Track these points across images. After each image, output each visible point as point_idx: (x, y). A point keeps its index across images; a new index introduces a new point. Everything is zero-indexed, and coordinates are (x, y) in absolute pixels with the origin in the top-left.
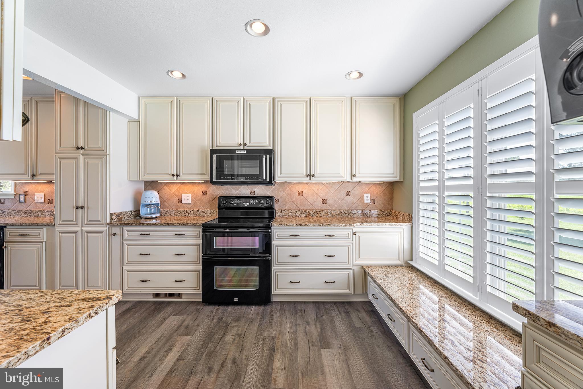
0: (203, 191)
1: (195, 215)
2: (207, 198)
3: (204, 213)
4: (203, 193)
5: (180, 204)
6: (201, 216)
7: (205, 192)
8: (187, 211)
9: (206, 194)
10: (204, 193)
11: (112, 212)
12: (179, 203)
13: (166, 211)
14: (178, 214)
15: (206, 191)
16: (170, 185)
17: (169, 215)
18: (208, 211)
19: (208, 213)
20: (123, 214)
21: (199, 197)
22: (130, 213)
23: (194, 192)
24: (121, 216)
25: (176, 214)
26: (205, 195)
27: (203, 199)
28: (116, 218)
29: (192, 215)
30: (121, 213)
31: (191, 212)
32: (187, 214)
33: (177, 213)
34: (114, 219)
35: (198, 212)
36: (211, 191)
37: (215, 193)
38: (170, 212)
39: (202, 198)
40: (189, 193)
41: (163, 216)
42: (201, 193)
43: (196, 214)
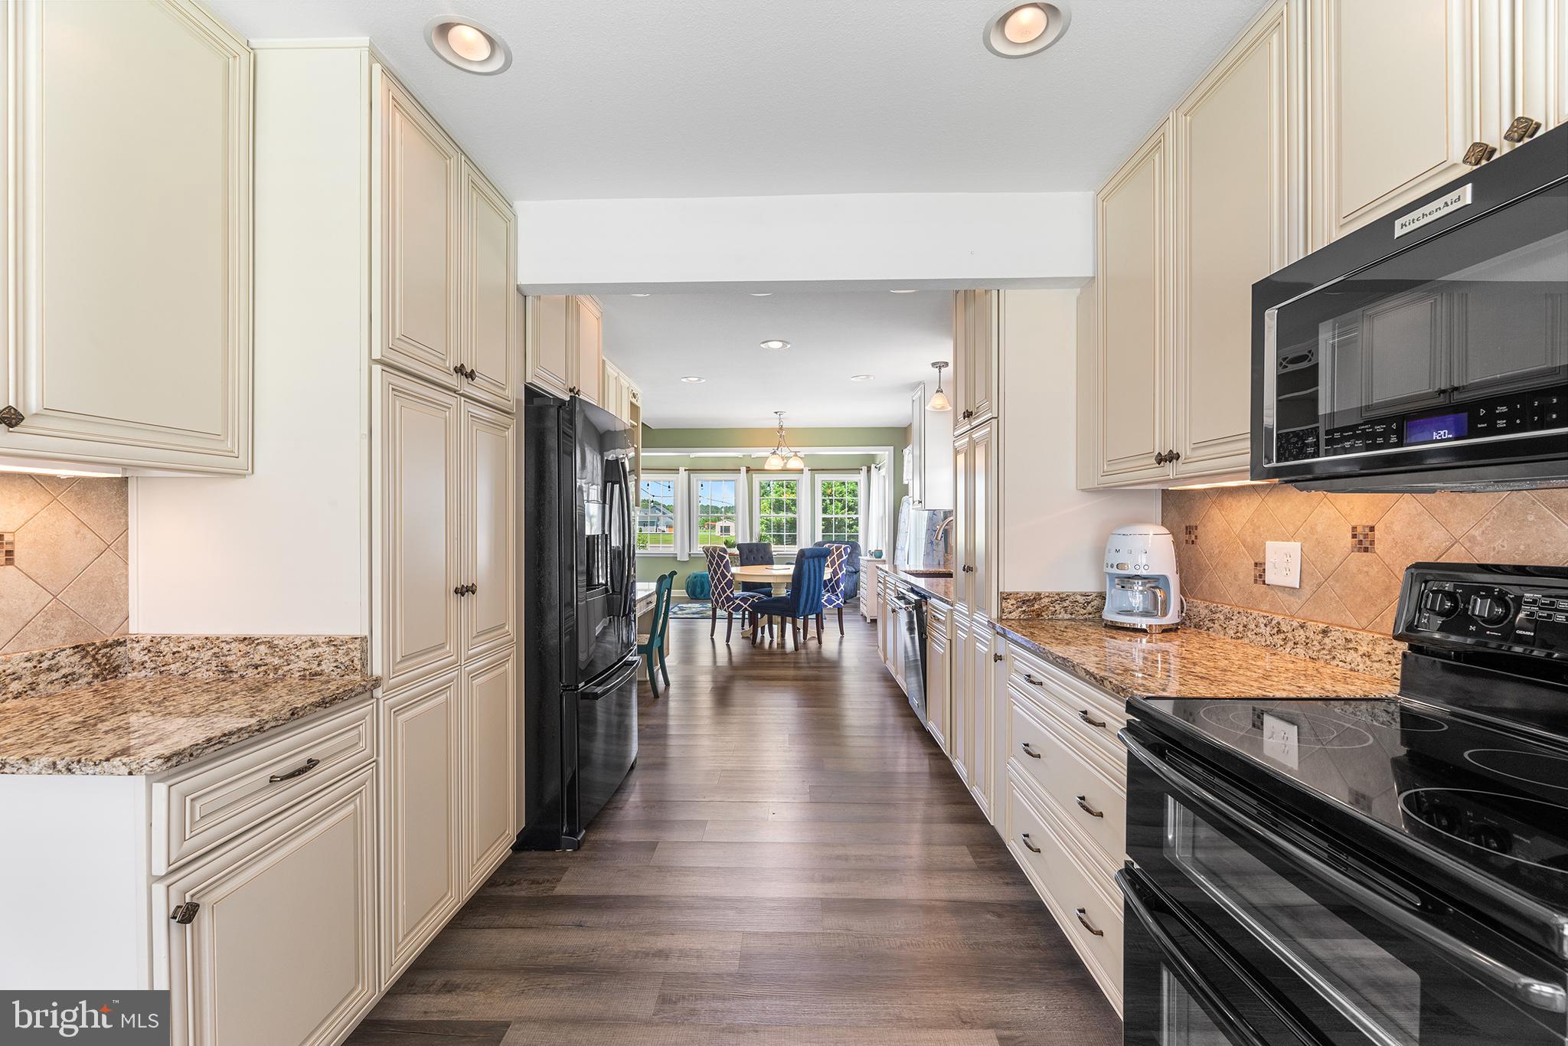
0: (1354, 528)
1: (1311, 652)
2: (1376, 569)
3: (1356, 650)
4: (1354, 536)
5: (1259, 589)
6: (1335, 662)
7: (1366, 536)
8: (1279, 623)
9: (1372, 542)
10: (1364, 541)
11: (1008, 588)
12: (1256, 581)
13: (1211, 611)
14: (1249, 634)
15: (1372, 529)
16: (1228, 501)
17: (1220, 628)
18: (1374, 642)
19: (1375, 658)
20: (1047, 600)
21: (1337, 560)
22: (1081, 599)
23: (1313, 531)
24: (1036, 606)
25: (1241, 628)
26: (1366, 550)
27: (1355, 571)
28: (1017, 608)
29: (1300, 650)
30: (1038, 597)
31: (1296, 633)
32: (1278, 639)
33: (1245, 626)
34: (1010, 613)
35: (1327, 641)
36: (1397, 527)
37: (1420, 538)
38: (1222, 617)
39: (1353, 567)
40: (1292, 538)
41: (1202, 631)
42: (1348, 541)
43: (1319, 647)
